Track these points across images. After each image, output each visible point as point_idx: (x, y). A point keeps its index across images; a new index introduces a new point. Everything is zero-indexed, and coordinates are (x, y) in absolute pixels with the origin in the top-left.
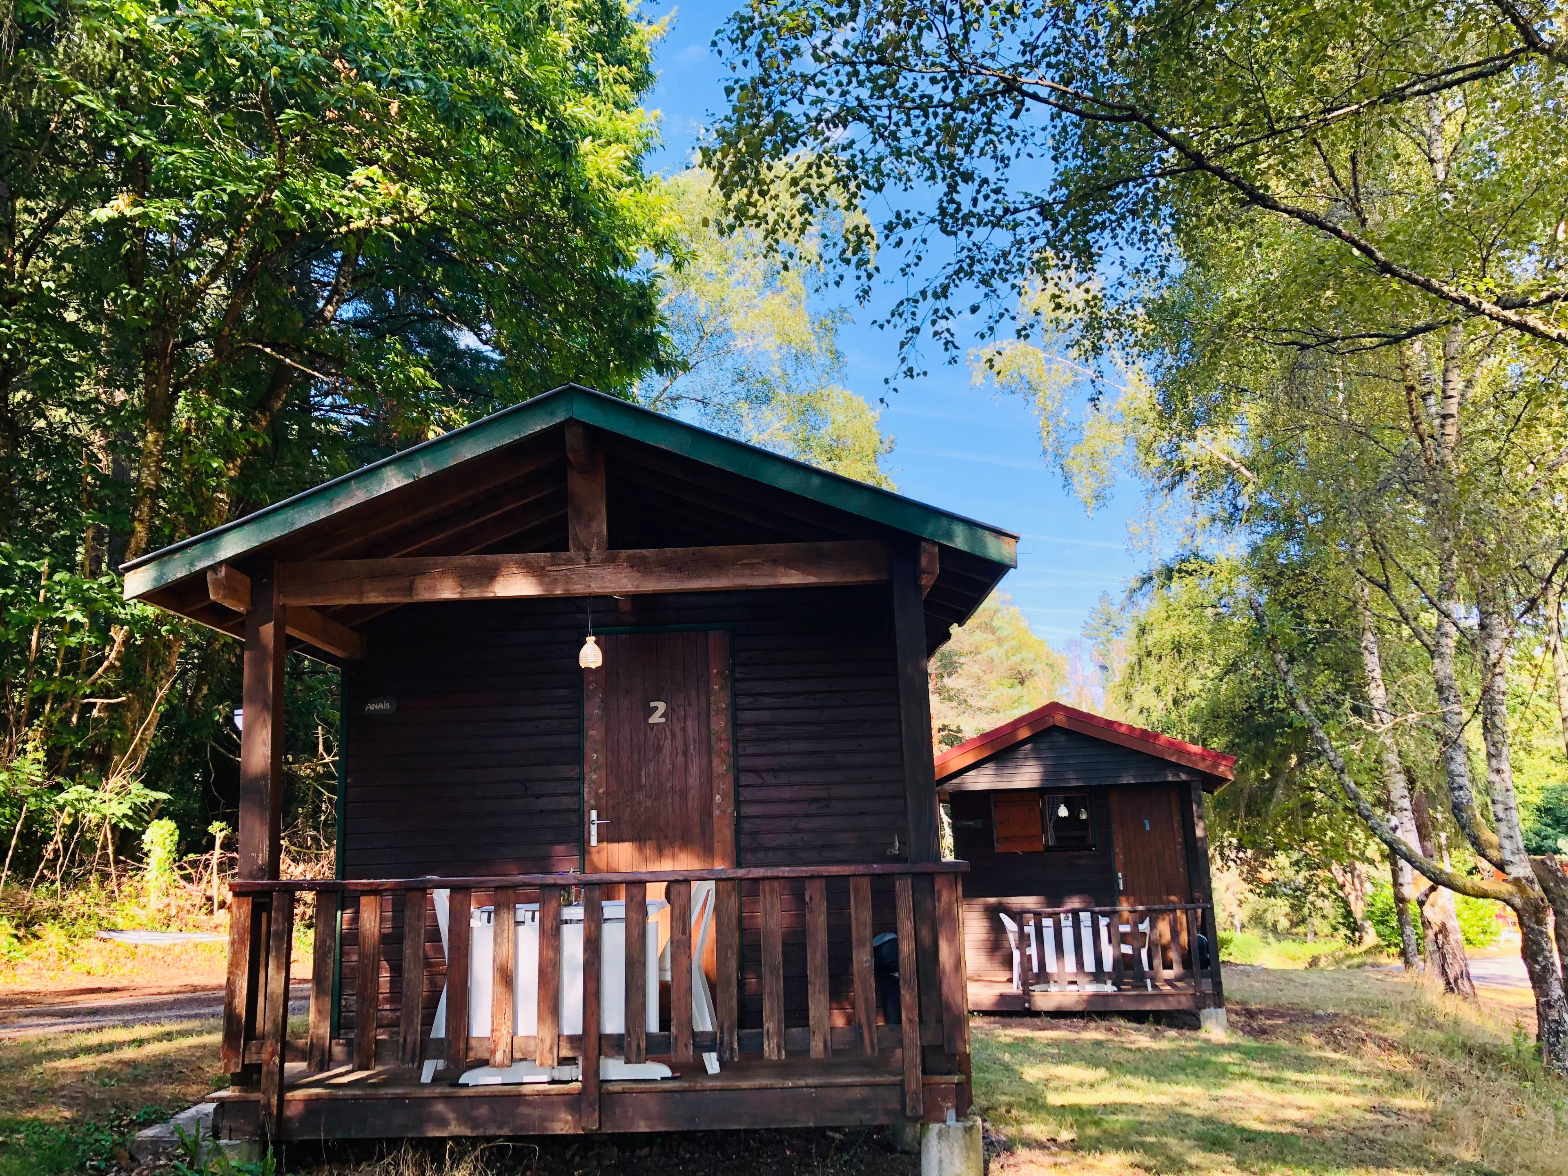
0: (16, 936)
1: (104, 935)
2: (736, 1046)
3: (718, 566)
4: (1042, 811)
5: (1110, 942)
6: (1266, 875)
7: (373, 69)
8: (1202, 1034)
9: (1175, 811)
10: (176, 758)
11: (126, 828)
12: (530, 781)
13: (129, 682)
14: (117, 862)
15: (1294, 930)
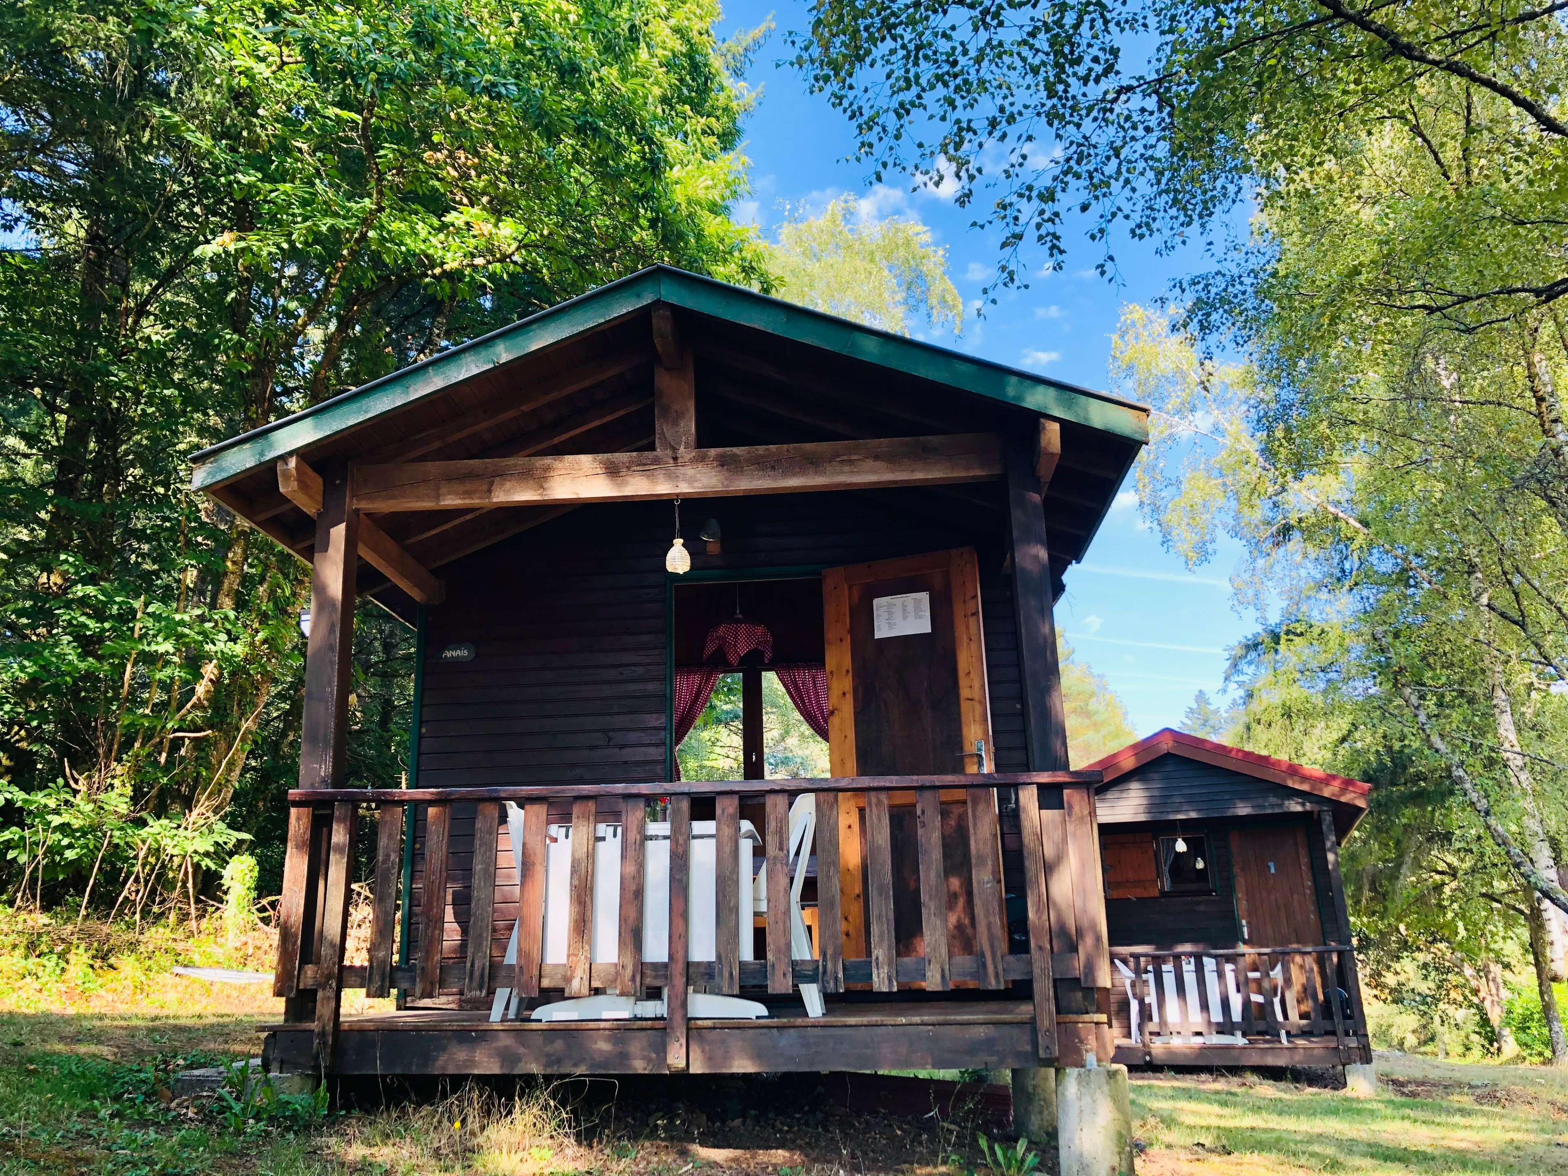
0: (92, 966)
1: (179, 970)
2: (841, 975)
3: (813, 463)
4: (1156, 855)
5: (1238, 991)
6: (1390, 979)
7: (468, 75)
8: (1347, 1092)
9: (1303, 852)
10: (261, 804)
11: (208, 869)
12: (614, 730)
13: (216, 720)
14: (198, 901)
15: (1423, 1049)
